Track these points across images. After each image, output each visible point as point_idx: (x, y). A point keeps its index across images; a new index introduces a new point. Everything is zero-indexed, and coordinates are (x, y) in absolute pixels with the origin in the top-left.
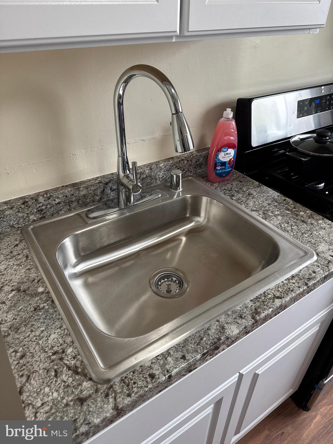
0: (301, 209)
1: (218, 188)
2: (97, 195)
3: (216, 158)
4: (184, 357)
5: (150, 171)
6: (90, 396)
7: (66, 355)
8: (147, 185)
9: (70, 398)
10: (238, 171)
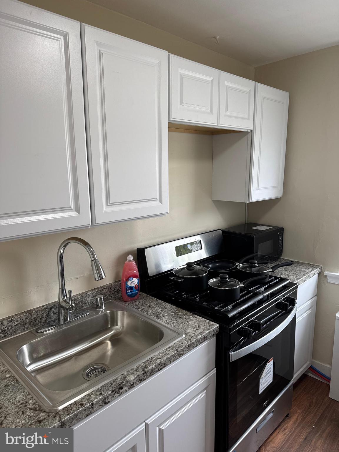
0: (180, 311)
1: (130, 305)
2: (44, 318)
3: (126, 285)
4: (101, 394)
5: (81, 298)
6: (45, 419)
7: (28, 404)
8: (80, 308)
9: (33, 422)
10: (144, 293)
